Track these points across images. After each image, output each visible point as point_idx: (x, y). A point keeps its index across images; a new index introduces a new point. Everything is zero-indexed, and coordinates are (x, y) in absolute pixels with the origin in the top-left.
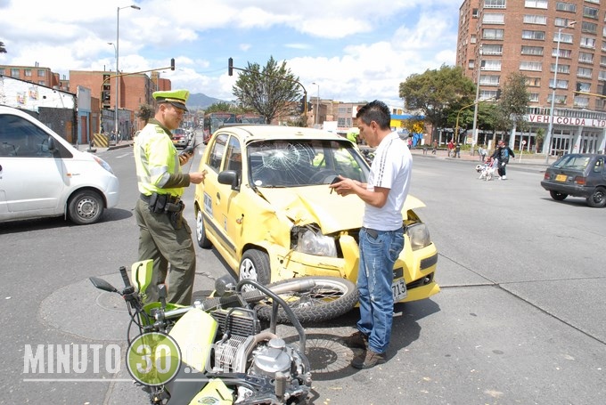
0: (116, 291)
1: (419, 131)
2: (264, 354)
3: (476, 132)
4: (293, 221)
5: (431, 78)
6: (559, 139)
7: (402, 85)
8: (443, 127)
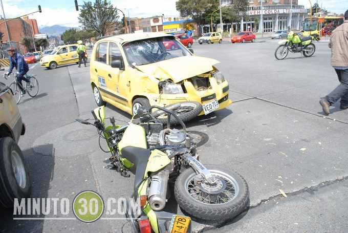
0: (90, 124)
1: (190, 28)
2: (172, 136)
3: (222, 24)
4: (158, 79)
6: (267, 23)
7: (177, 3)
8: (204, 24)
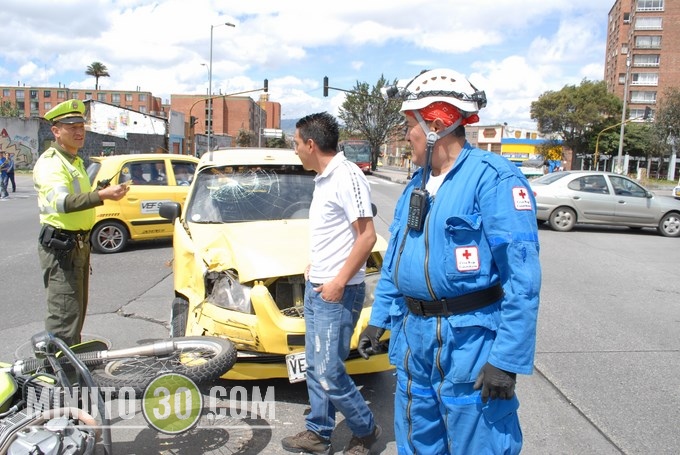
1: (556, 157)
4: (208, 265)
5: (568, 96)
7: (533, 104)
8: (585, 153)
